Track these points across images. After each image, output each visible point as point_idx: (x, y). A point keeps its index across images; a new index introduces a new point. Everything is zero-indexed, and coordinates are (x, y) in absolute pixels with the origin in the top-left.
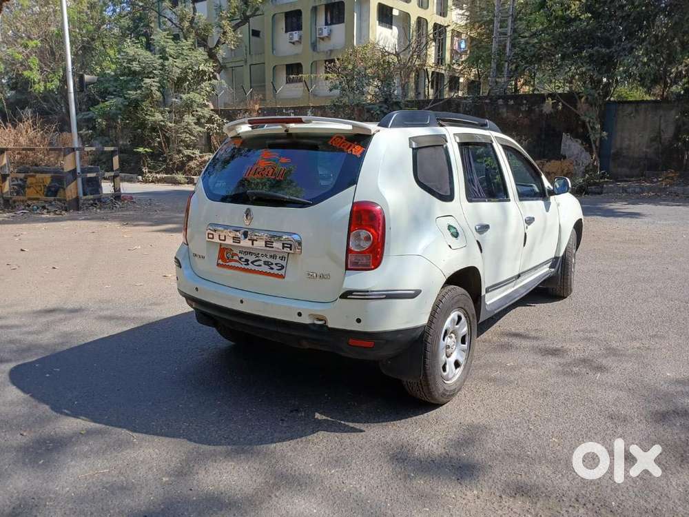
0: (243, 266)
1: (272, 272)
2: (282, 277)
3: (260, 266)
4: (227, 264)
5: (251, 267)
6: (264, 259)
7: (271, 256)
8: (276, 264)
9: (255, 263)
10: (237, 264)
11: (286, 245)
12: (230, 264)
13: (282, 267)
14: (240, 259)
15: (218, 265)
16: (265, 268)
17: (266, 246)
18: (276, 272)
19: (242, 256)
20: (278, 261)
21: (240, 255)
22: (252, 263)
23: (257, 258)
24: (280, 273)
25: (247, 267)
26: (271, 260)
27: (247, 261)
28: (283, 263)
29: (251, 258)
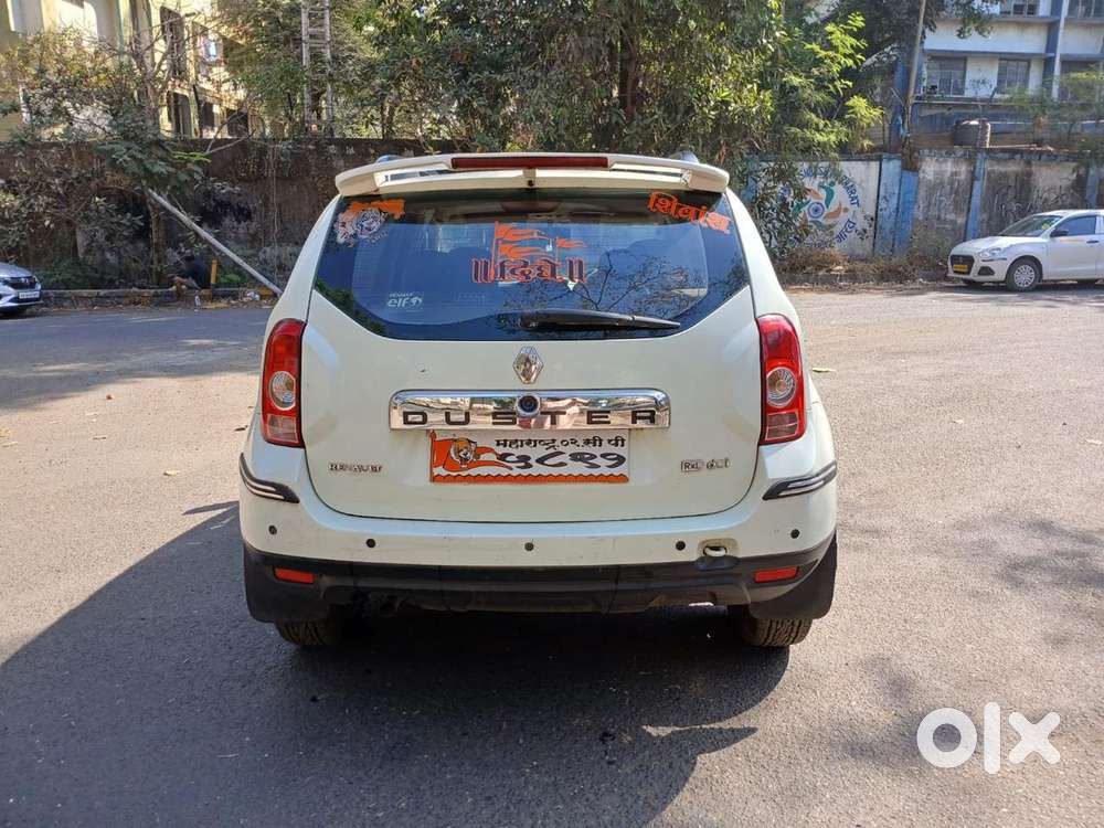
0: (516, 472)
1: (596, 472)
2: (623, 479)
3: (562, 464)
4: (464, 474)
5: (537, 469)
6: (572, 449)
7: (587, 442)
8: (604, 456)
9: (546, 462)
10: (494, 471)
11: (638, 414)
12: (474, 472)
13: (620, 460)
14: (503, 457)
15: (435, 479)
16: (579, 468)
17: (590, 422)
18: (607, 472)
19: (507, 450)
20: (607, 448)
21: (501, 450)
22: (541, 461)
23: (552, 451)
24: (616, 471)
25: (525, 472)
26: (589, 449)
27: (524, 459)
28: (619, 450)
29: (535, 453)
